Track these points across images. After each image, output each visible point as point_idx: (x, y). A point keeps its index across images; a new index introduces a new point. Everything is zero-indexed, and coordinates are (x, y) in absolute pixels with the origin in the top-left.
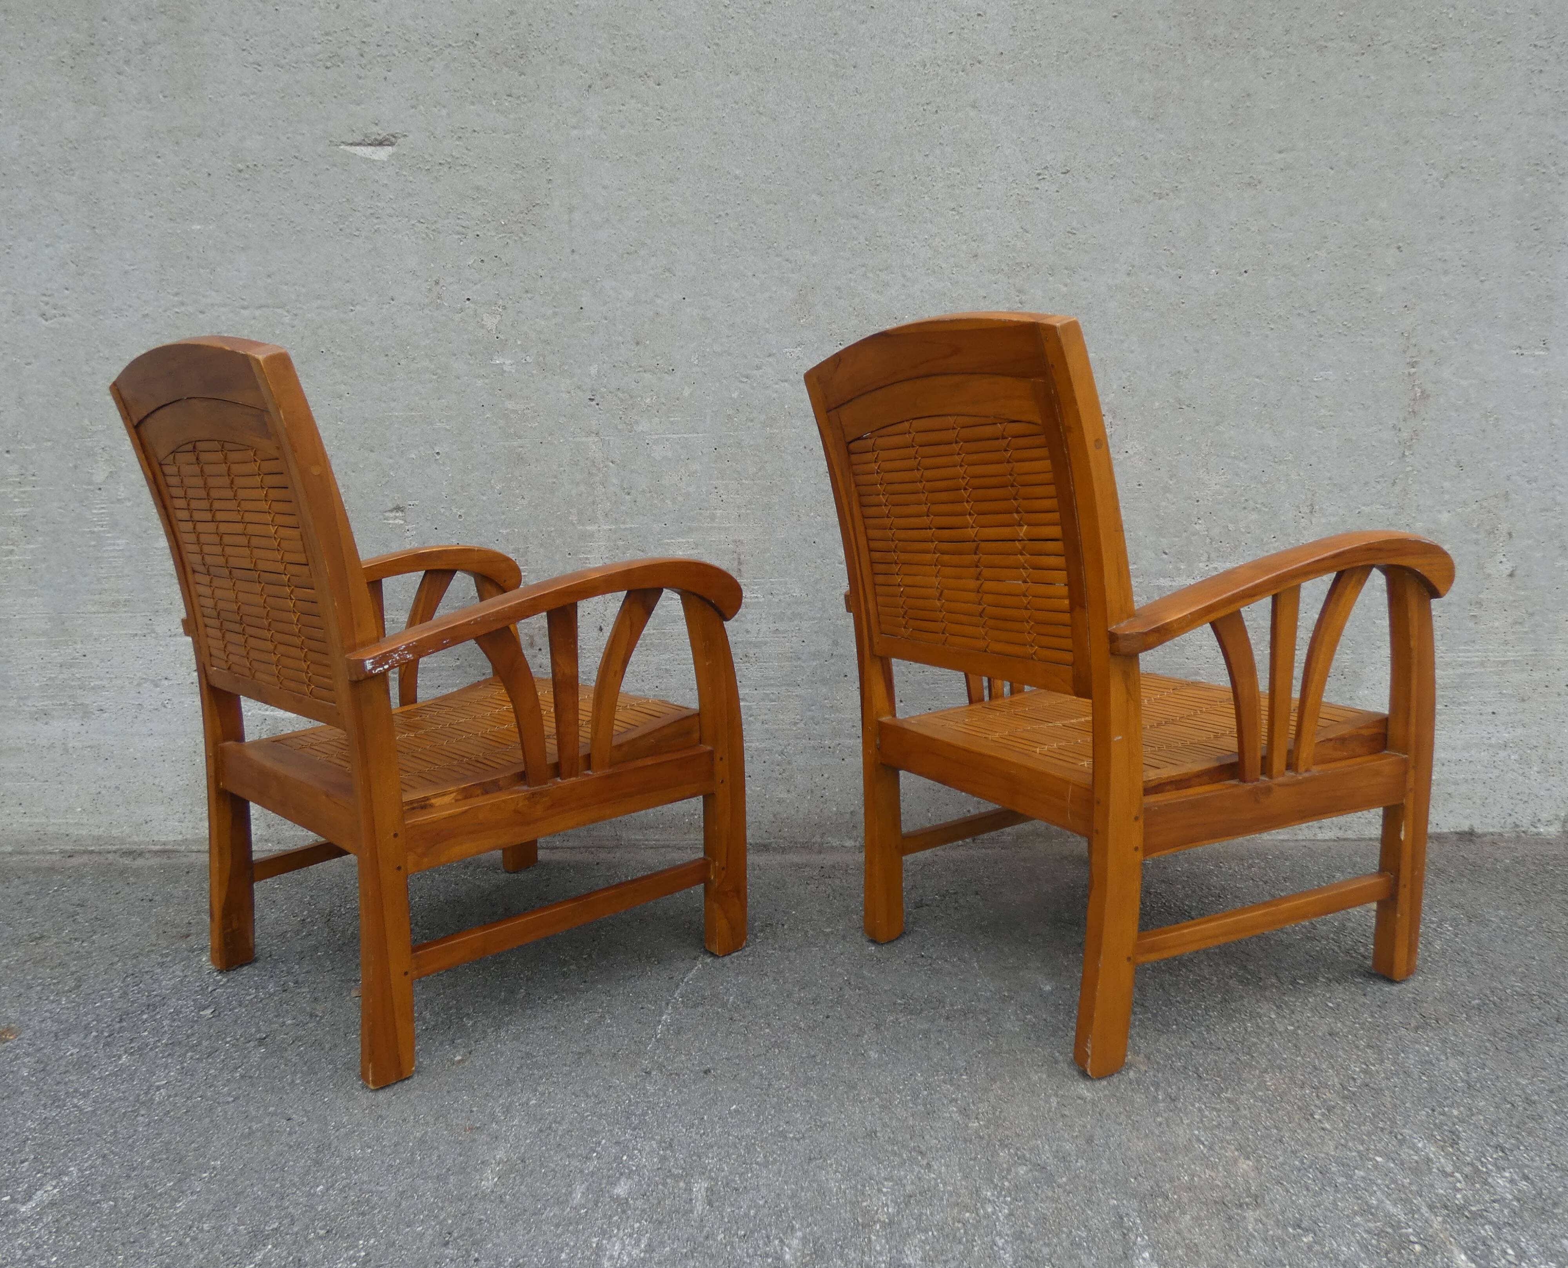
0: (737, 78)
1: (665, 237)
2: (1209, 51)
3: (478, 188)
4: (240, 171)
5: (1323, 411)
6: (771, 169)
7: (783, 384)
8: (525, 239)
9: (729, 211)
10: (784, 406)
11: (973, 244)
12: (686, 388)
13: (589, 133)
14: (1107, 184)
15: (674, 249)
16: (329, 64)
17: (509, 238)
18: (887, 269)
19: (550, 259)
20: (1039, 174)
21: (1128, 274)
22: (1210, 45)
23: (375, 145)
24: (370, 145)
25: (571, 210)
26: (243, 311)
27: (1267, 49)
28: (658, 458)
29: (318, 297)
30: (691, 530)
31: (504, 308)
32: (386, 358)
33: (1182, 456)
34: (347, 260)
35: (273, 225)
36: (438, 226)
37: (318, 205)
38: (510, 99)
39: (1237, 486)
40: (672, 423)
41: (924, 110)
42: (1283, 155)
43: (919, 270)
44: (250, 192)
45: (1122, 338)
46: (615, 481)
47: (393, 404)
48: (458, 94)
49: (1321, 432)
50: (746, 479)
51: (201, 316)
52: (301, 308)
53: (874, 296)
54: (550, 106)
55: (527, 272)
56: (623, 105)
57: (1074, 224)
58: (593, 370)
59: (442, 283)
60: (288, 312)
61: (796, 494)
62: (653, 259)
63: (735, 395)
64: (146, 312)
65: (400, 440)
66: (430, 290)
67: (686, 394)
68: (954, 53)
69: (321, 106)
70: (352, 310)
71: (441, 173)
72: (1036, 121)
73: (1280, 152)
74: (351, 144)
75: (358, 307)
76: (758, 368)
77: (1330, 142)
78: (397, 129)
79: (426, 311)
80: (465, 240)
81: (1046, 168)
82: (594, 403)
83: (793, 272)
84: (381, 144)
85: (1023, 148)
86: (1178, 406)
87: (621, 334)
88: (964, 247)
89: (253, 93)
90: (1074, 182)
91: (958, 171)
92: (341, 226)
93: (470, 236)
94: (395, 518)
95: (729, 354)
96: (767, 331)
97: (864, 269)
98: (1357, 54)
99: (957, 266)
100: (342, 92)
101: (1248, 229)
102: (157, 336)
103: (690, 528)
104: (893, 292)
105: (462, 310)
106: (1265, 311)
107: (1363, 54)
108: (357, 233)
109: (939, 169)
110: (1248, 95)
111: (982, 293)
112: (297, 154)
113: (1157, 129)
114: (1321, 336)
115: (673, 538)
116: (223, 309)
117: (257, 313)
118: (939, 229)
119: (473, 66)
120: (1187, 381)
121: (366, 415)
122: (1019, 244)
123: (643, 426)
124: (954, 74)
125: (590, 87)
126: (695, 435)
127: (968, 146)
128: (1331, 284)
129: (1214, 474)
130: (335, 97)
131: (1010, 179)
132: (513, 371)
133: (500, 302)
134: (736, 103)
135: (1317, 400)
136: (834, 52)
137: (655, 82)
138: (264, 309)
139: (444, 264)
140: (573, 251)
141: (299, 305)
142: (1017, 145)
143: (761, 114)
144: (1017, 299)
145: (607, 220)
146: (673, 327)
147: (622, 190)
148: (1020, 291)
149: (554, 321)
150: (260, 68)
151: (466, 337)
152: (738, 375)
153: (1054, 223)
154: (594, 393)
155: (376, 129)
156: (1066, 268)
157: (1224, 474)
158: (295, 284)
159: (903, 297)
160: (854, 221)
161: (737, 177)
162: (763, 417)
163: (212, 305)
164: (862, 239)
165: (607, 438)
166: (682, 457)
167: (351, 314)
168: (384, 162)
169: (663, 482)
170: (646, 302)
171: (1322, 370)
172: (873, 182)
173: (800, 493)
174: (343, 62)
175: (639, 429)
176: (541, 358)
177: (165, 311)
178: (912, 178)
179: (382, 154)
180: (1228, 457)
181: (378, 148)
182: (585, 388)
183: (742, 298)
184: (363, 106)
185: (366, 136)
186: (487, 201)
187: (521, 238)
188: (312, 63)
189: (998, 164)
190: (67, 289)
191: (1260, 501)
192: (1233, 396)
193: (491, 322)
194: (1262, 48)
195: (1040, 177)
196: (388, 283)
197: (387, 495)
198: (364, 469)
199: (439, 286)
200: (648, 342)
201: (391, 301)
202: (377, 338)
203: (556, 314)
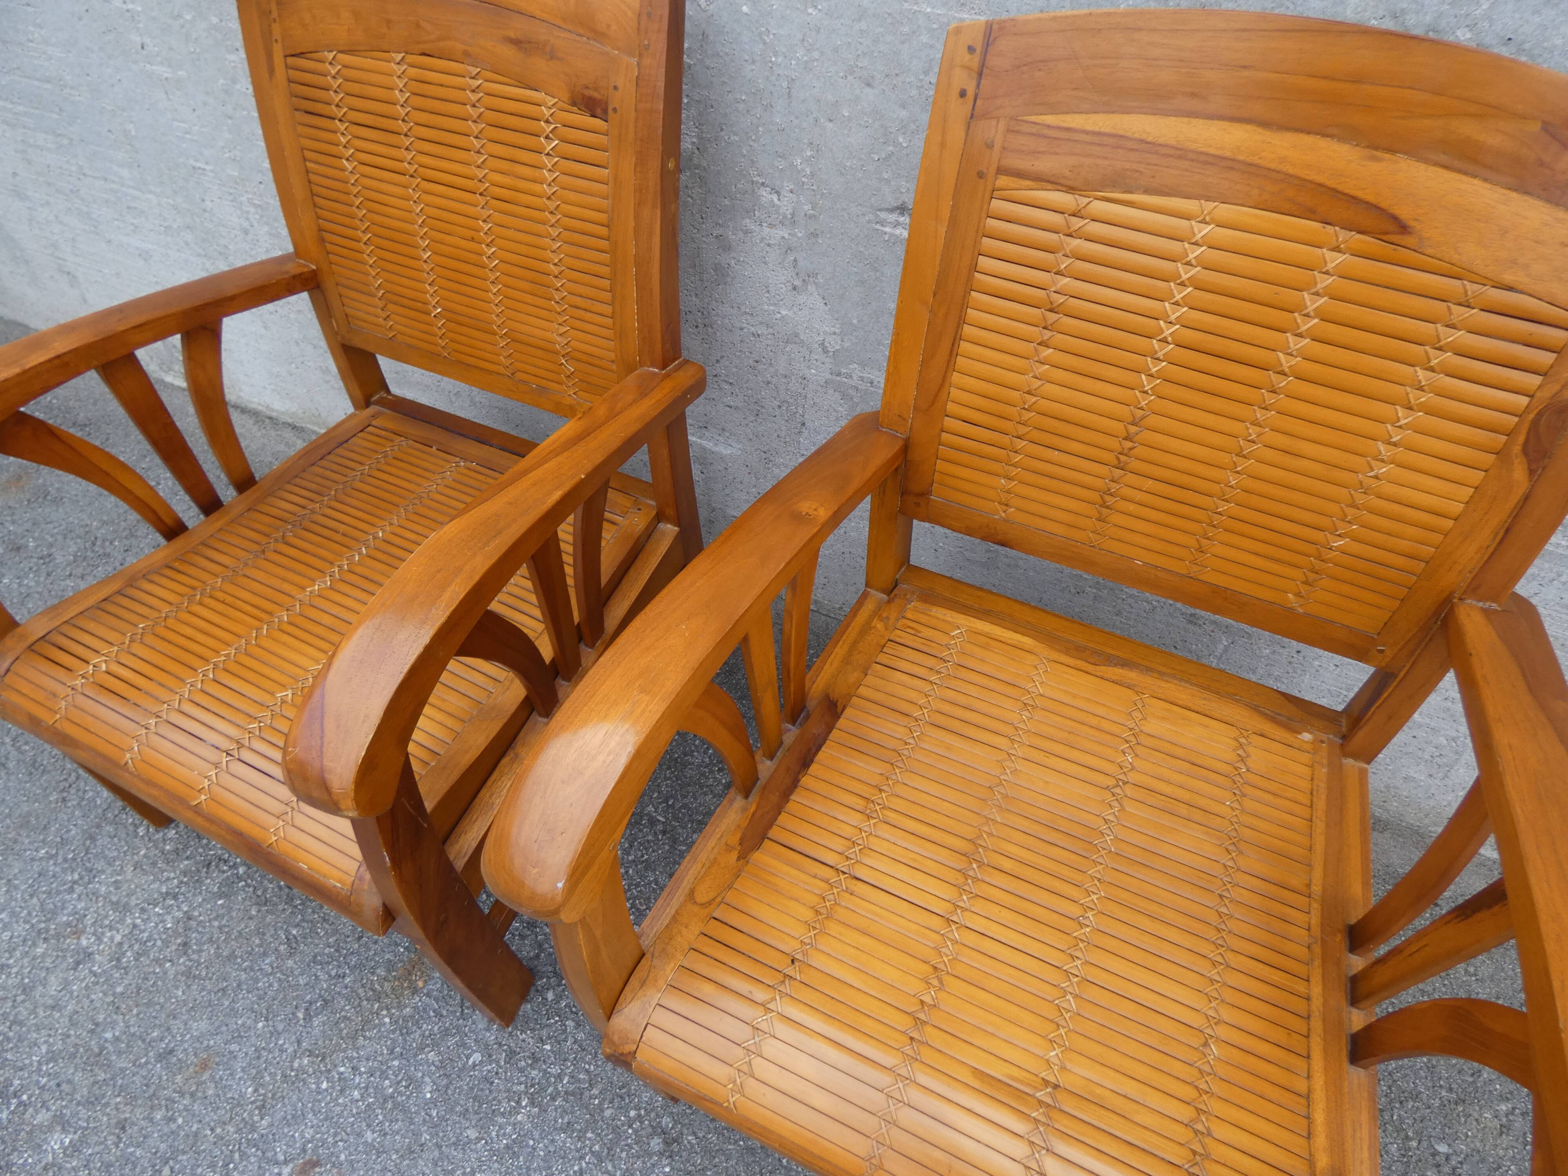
197: (888, 181)
198: (850, 119)
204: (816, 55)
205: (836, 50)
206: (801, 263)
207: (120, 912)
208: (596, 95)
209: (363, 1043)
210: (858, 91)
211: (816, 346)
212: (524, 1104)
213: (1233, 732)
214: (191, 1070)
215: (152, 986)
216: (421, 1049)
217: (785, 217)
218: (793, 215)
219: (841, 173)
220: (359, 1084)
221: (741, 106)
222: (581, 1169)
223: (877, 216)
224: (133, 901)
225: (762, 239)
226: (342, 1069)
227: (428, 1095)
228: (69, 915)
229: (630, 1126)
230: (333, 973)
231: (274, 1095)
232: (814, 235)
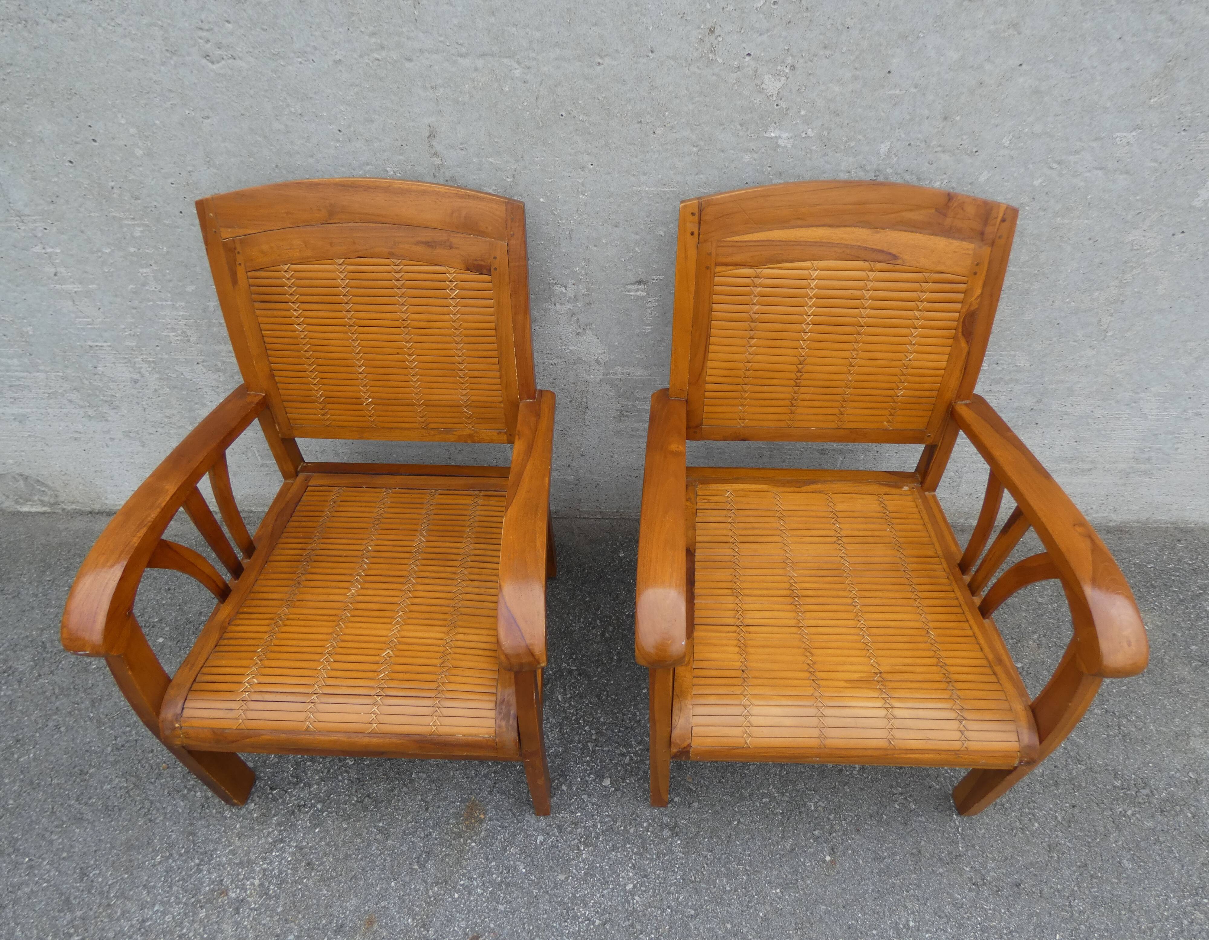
7: (1096, 172)
10: (1087, 195)
12: (986, 172)
26: (460, 60)
29: (557, 45)
31: (793, 68)
32: (639, 125)
47: (643, 178)
51: (408, 65)
52: (535, 59)
55: (831, 21)
58: (884, 148)
59: (718, 31)
60: (518, 63)
61: (1061, 282)
63: (1036, 183)
64: (338, 57)
66: (701, 40)
70: (599, 64)
75: (607, 60)
76: (1077, 152)
79: (693, 68)
83: (1171, 35)
87: (928, 107)
94: (638, 290)
96: (1106, 111)
102: (356, 89)
105: (739, 68)
116: (435, 56)
117: (480, 63)
121: (612, 189)
132: (789, 146)
133: (789, 60)
138: (488, 58)
141: (533, 55)
146: (994, 100)
149: (851, 87)
151: (739, 103)
152: (1050, 160)
154: (878, 173)
158: (526, 26)
163: (421, 51)
167: (598, 68)
170: (972, 67)
176: (825, 133)
177: (361, 56)
182: (868, 168)
183: (1093, 67)
190: (228, 22)
193: (772, 85)
196: (647, 28)
197: (631, 270)
198: (606, 244)
199: (714, 36)
200: (958, 118)
201: (650, 54)
202: (629, 100)
203: (855, 78)
204: (585, 216)
205: (597, 213)
206: (582, 320)
207: (247, 867)
208: (482, 263)
209: (466, 863)
210: (610, 230)
211: (593, 362)
212: (582, 848)
213: (876, 497)
214: (363, 928)
215: (302, 897)
216: (504, 849)
217: (570, 298)
218: (575, 296)
219: (603, 271)
220: (477, 885)
221: (540, 247)
222: (633, 864)
223: (626, 288)
224: (253, 857)
225: (556, 312)
226: (462, 882)
227: (524, 871)
228: (209, 885)
229: (648, 831)
230: (422, 835)
231: (427, 916)
232: (589, 304)
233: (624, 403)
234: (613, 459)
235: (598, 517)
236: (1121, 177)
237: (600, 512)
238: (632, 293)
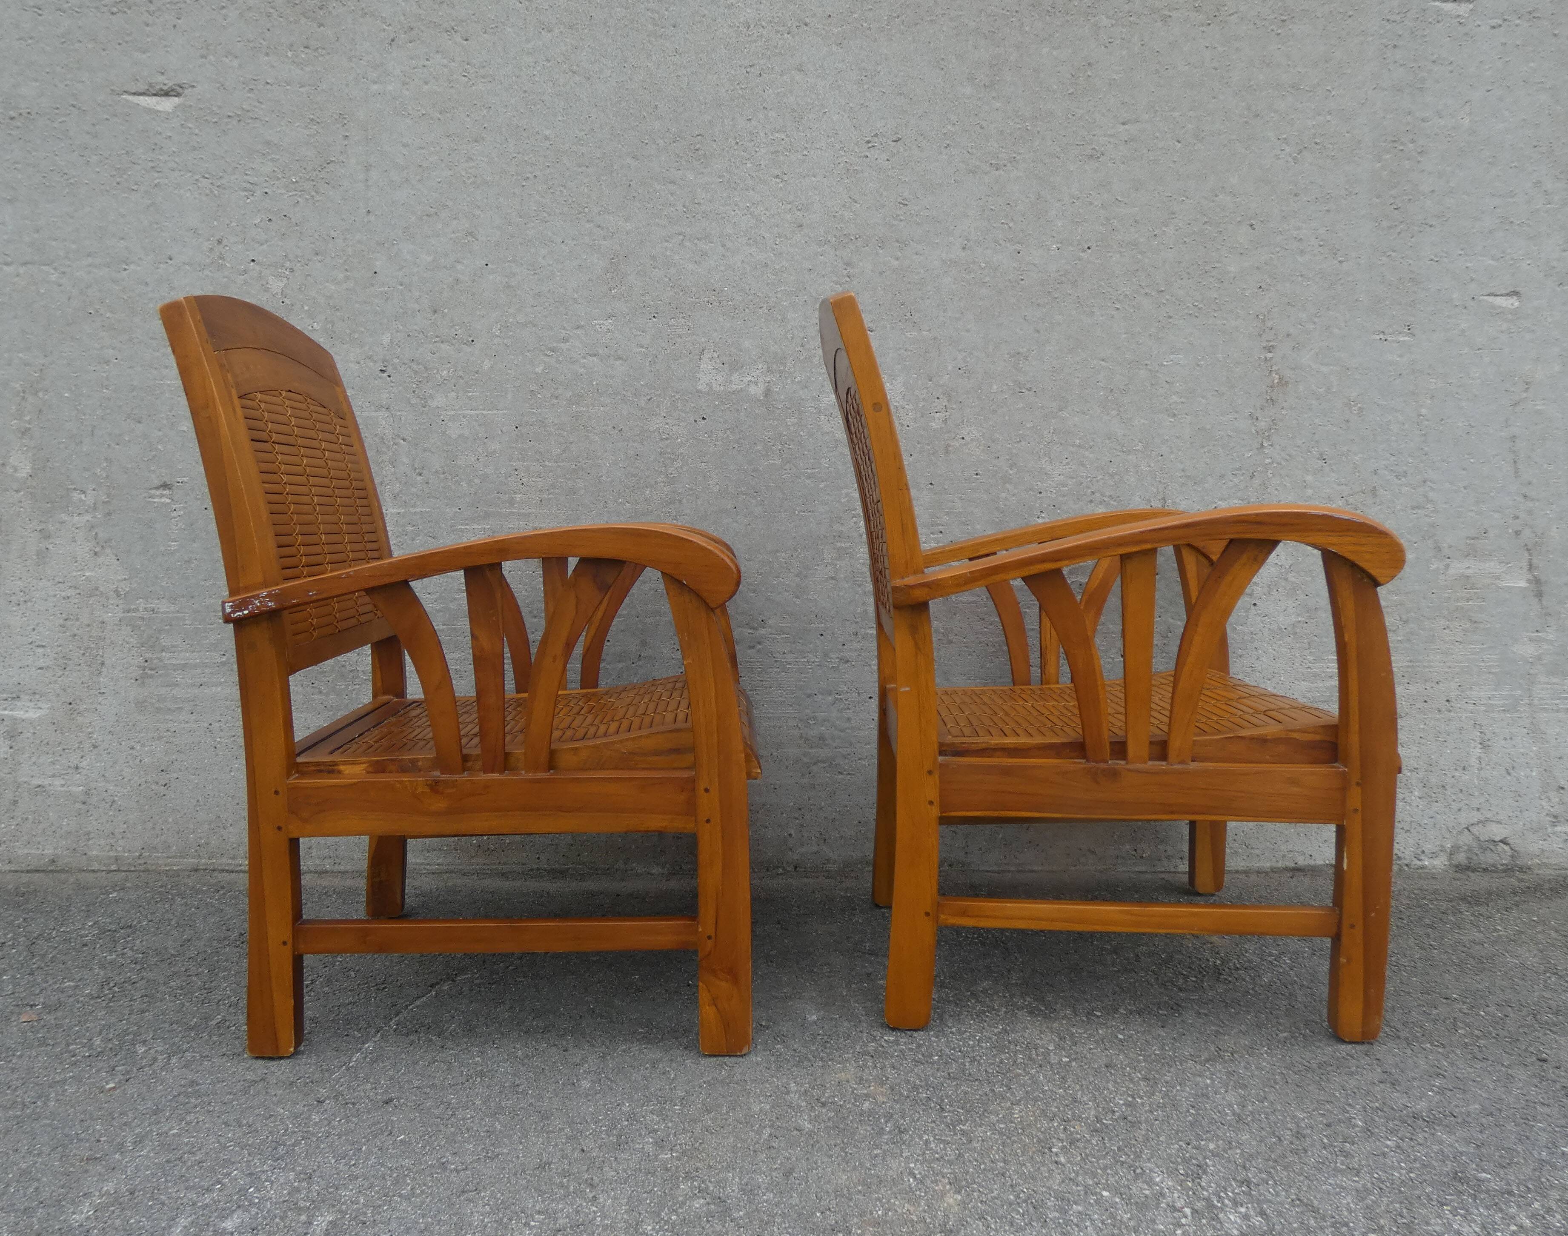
0: (549, 35)
1: (469, 199)
2: (1048, 17)
3: (268, 143)
4: (12, 118)
5: (1175, 398)
6: (584, 130)
7: (591, 359)
8: (317, 198)
9: (537, 173)
10: (592, 381)
11: (798, 213)
12: (487, 361)
13: (390, 88)
14: (941, 153)
15: (478, 212)
16: (115, 10)
17: (300, 196)
18: (705, 238)
19: (343, 219)
20: (868, 142)
21: (964, 248)
22: (1048, 11)
23: (161, 95)
24: (155, 95)
25: (368, 168)
26: (5, 268)
27: (1108, 17)
28: (454, 436)
29: (89, 254)
30: (487, 515)
31: (292, 270)
33: (1023, 443)
34: (123, 216)
35: (44, 177)
36: (223, 181)
37: (95, 157)
38: (307, 51)
39: (1082, 477)
40: (470, 398)
41: (747, 72)
42: (1126, 127)
43: (740, 240)
44: (21, 141)
45: (957, 316)
46: (405, 460)
47: (165, 372)
48: (251, 45)
49: (1172, 420)
50: (549, 461)
52: (69, 266)
53: (691, 266)
54: (350, 59)
55: (318, 233)
56: (427, 60)
57: (906, 194)
58: (386, 339)
59: (225, 242)
60: (55, 269)
62: (455, 222)
63: (539, 370)
65: (170, 411)
66: (212, 249)
67: (487, 365)
68: (780, 15)
69: (104, 53)
70: (125, 269)
71: (229, 127)
72: (866, 87)
73: (1124, 124)
74: (134, 94)
75: (132, 267)
76: (565, 340)
77: (1176, 114)
78: (183, 79)
79: (206, 272)
80: (252, 198)
81: (876, 135)
82: (385, 375)
83: (604, 238)
84: (167, 94)
85: (851, 115)
86: (1018, 390)
87: (417, 301)
88: (789, 216)
89: (31, 38)
90: (905, 150)
91: (783, 137)
92: (118, 180)
93: (258, 193)
94: (162, 496)
95: (534, 326)
96: (575, 301)
97: (681, 237)
98: (1203, 26)
99: (780, 237)
100: (127, 39)
101: (1091, 204)
103: (486, 512)
104: (712, 262)
105: (245, 272)
106: (1110, 290)
107: (1209, 24)
108: (135, 187)
109: (762, 134)
110: (1089, 64)
111: (807, 265)
112: (75, 103)
113: (994, 98)
114: (1170, 317)
115: (467, 524)
117: (22, 270)
118: (762, 196)
119: (269, 16)
120: (1027, 363)
121: (135, 383)
122: (847, 215)
123: (439, 401)
124: (779, 36)
125: (393, 40)
126: (495, 412)
127: (794, 110)
128: (1180, 263)
129: (1057, 464)
130: (120, 44)
131: (837, 146)
133: (288, 264)
134: (548, 60)
135: (1167, 386)
136: (653, 11)
137: (462, 37)
138: (29, 266)
139: (228, 222)
140: (369, 212)
141: (68, 263)
142: (844, 111)
143: (574, 73)
144: (845, 272)
145: (407, 180)
146: (474, 294)
147: (423, 148)
148: (847, 264)
149: (345, 286)
150: (40, 12)
152: (543, 348)
153: (885, 193)
154: (386, 364)
155: (161, 78)
156: (898, 241)
157: (1068, 464)
158: (65, 240)
159: (723, 268)
160: (671, 186)
161: (547, 138)
162: (569, 394)
164: (680, 207)
165: (398, 413)
166: (480, 435)
167: (124, 273)
168: (169, 113)
169: (459, 462)
170: (445, 267)
171: (1172, 353)
172: (692, 147)
173: (608, 477)
174: (130, 8)
175: (433, 404)
176: (329, 326)
178: (733, 142)
179: (167, 105)
180: (1073, 446)
181: (163, 98)
183: (549, 265)
184: (148, 54)
185: (151, 85)
186: (278, 157)
187: (313, 196)
188: (97, 8)
189: (825, 131)
191: (1107, 494)
192: (1077, 380)
193: (276, 285)
194: (1103, 17)
195: (870, 145)
196: (166, 241)
197: (154, 471)
198: (129, 441)
199: (222, 246)
200: (446, 311)
201: (169, 261)
202: (151, 299)
203: (347, 278)
204: (108, 411)
205: (120, 407)
206: (100, 535)
210: (133, 426)
211: (112, 593)
217: (89, 507)
218: (95, 504)
219: (126, 473)
223: (149, 494)
225: (73, 525)
232: (109, 514)
233: (147, 656)
234: (134, 752)
235: (113, 867)
236: (617, 363)
237: (116, 859)
238: (156, 500)
